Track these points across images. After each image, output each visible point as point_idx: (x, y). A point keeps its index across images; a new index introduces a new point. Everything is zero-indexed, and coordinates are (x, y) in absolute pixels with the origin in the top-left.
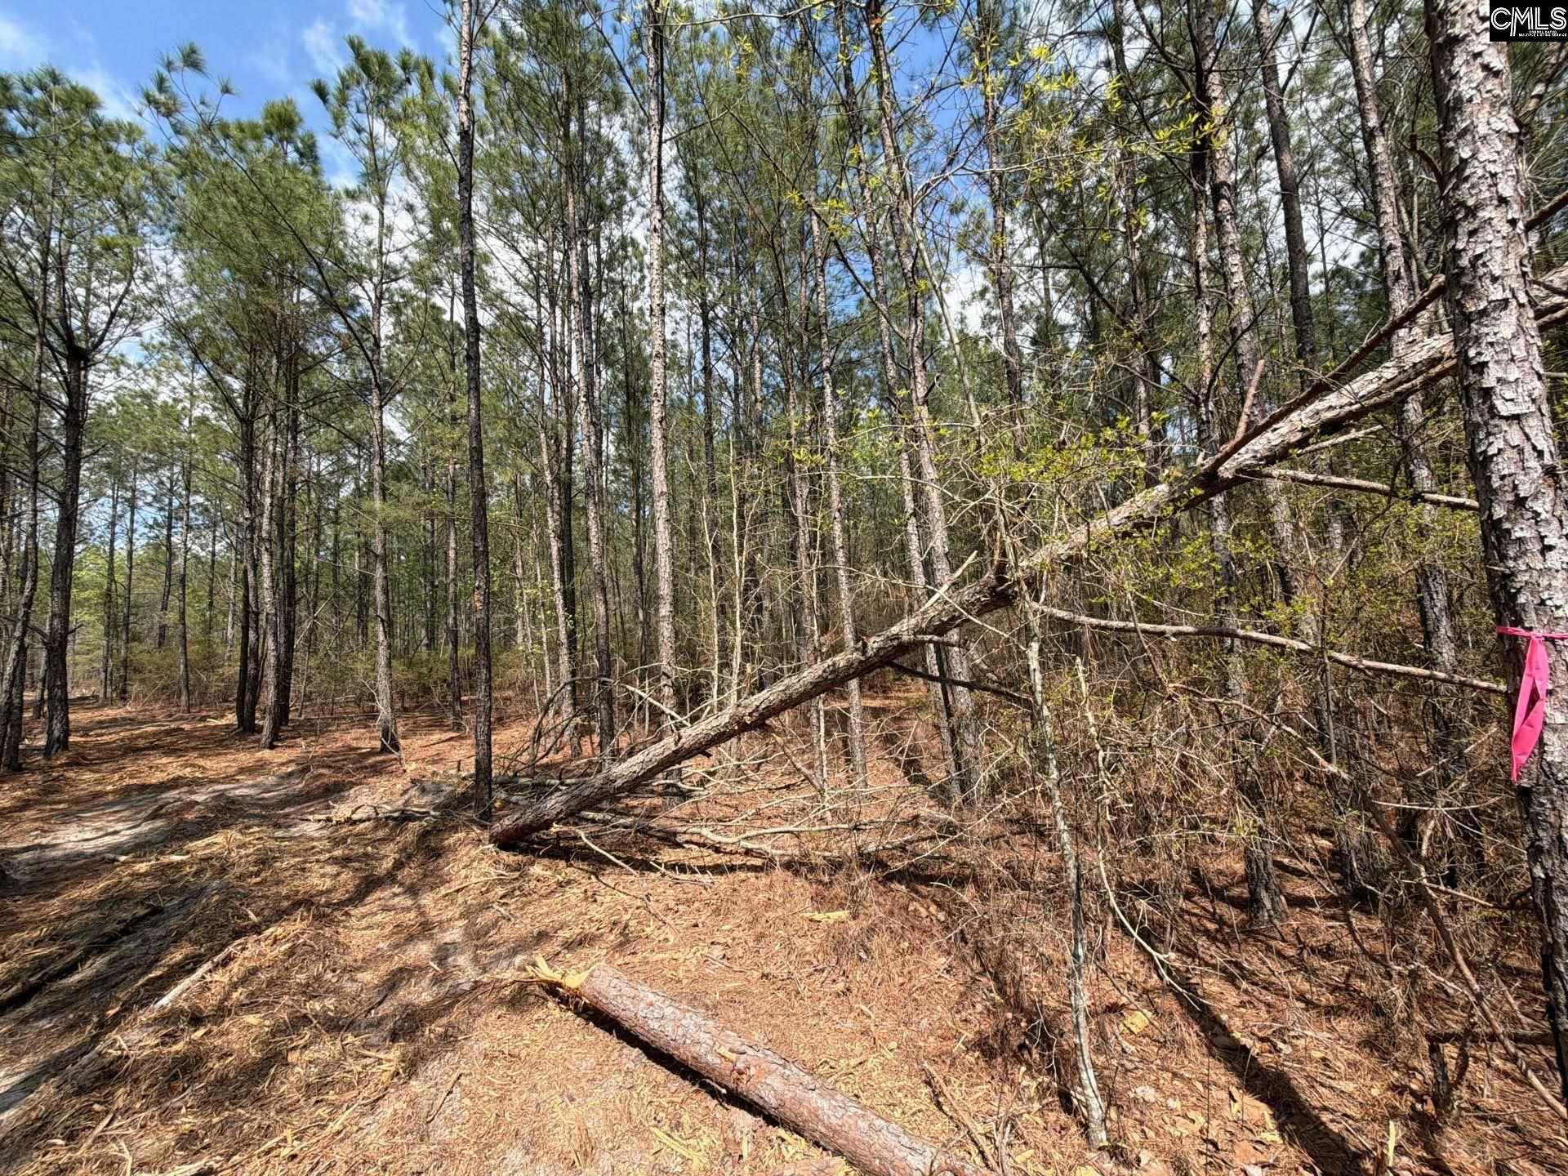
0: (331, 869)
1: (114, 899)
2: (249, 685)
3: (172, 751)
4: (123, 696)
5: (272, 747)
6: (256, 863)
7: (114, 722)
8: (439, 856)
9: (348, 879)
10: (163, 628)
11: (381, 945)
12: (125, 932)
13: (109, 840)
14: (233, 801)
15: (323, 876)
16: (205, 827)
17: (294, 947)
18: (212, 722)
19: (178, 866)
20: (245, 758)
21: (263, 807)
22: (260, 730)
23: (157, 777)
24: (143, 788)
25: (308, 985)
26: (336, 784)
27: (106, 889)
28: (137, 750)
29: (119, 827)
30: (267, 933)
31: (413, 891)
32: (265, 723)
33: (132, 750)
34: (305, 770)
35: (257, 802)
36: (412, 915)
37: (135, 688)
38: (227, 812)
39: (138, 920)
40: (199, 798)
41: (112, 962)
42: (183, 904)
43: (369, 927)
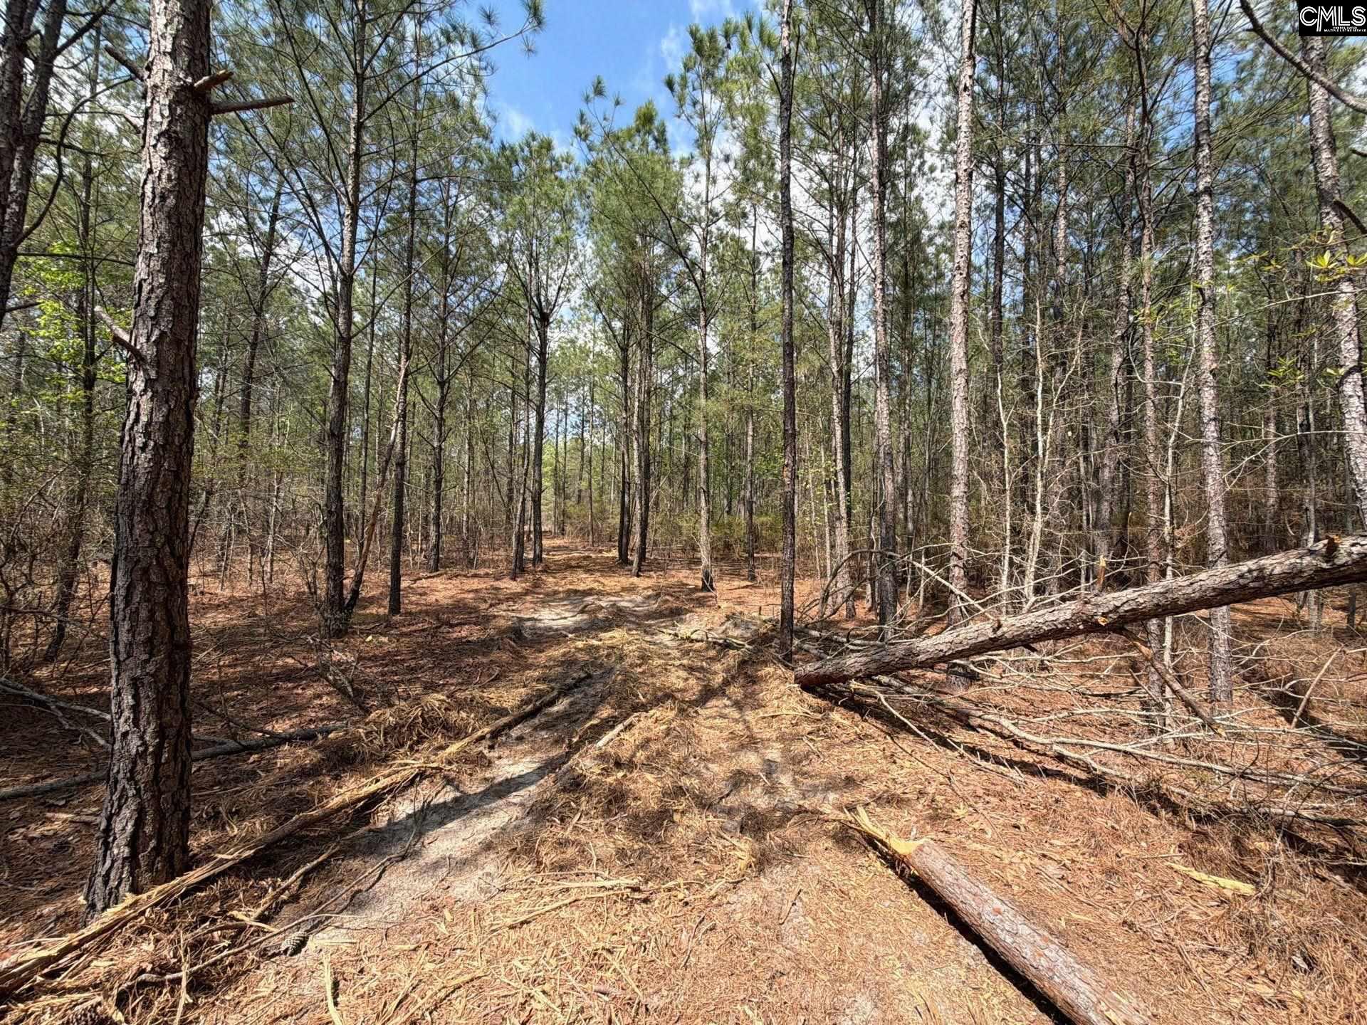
0: (683, 674)
1: (568, 662)
2: (625, 531)
3: (588, 571)
4: (563, 532)
5: (638, 576)
6: (639, 658)
7: (559, 548)
8: (754, 683)
9: (695, 686)
10: (580, 491)
11: (722, 745)
12: (575, 686)
13: (562, 622)
14: (620, 609)
15: (678, 677)
16: (607, 625)
17: (669, 729)
18: (605, 554)
19: (597, 648)
20: (625, 581)
21: (637, 617)
22: (631, 563)
23: (582, 587)
24: (576, 592)
25: (680, 763)
26: (677, 609)
27: (564, 655)
28: (571, 567)
29: (567, 614)
30: (651, 712)
31: (738, 705)
32: (634, 558)
33: (569, 567)
34: (658, 595)
35: (633, 613)
36: (741, 726)
37: (568, 528)
38: (618, 617)
39: (581, 680)
40: (604, 604)
41: (571, 704)
42: (602, 676)
43: (711, 727)
